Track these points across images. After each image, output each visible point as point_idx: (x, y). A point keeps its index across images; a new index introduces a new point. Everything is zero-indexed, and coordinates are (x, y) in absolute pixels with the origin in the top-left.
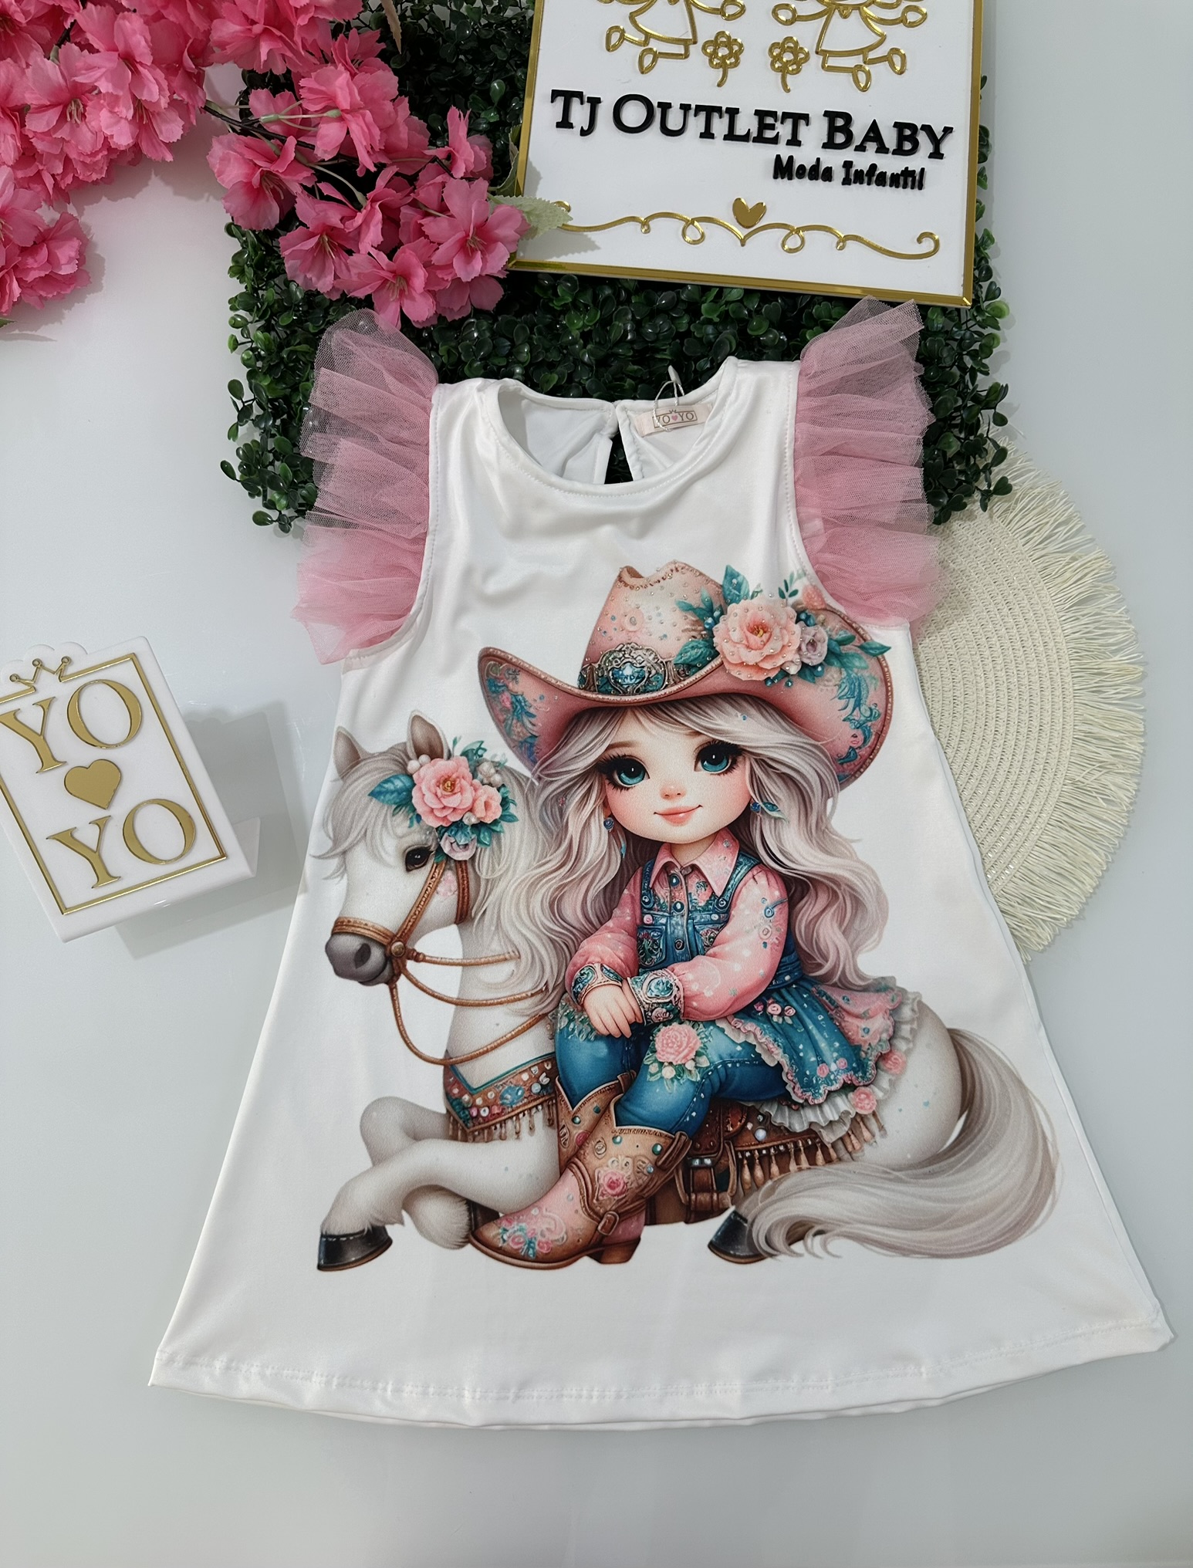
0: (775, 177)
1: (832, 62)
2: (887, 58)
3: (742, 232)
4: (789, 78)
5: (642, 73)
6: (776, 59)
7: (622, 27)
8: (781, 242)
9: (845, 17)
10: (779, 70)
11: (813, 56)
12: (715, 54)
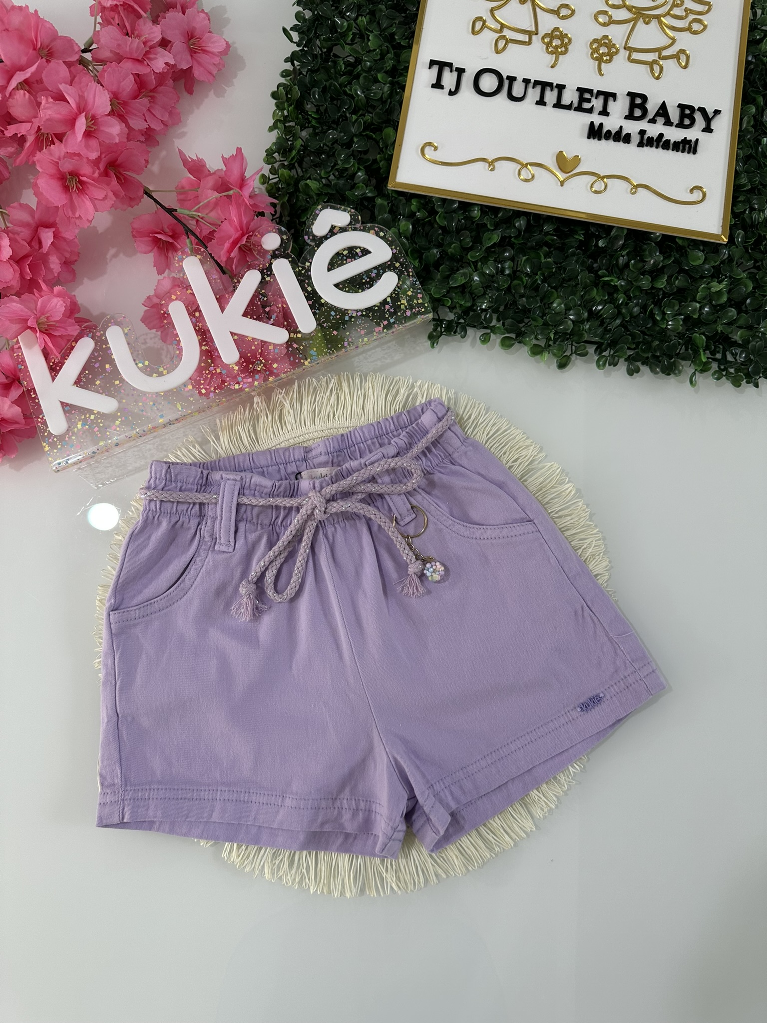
0: (589, 138)
1: (635, 56)
2: (676, 57)
3: (561, 176)
4: (603, 65)
5: (497, 52)
6: (595, 51)
7: (484, 18)
8: (589, 185)
9: (647, 23)
10: (596, 59)
11: (622, 51)
12: (551, 42)
